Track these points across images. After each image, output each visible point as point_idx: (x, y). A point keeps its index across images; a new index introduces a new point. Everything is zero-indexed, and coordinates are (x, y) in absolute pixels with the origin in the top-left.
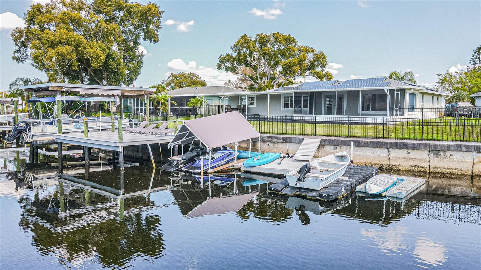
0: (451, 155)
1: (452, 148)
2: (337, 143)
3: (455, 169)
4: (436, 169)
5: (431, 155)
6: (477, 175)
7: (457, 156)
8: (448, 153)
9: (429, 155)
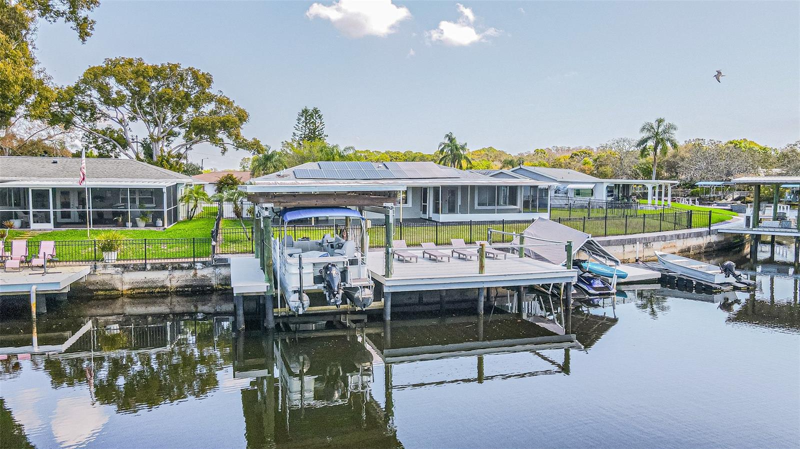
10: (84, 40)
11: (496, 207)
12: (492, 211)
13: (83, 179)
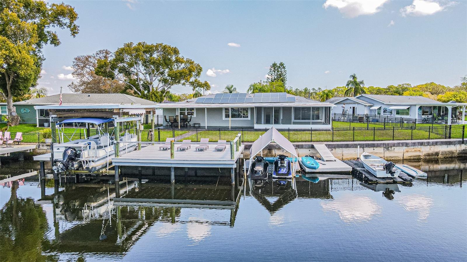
0: (394, 149)
1: (396, 145)
2: (334, 147)
3: (396, 157)
4: (387, 158)
5: (385, 150)
6: (405, 159)
7: (397, 149)
8: (393, 148)
9: (384, 150)
10: (74, 36)
11: (311, 121)
12: (309, 123)
13: (61, 103)
